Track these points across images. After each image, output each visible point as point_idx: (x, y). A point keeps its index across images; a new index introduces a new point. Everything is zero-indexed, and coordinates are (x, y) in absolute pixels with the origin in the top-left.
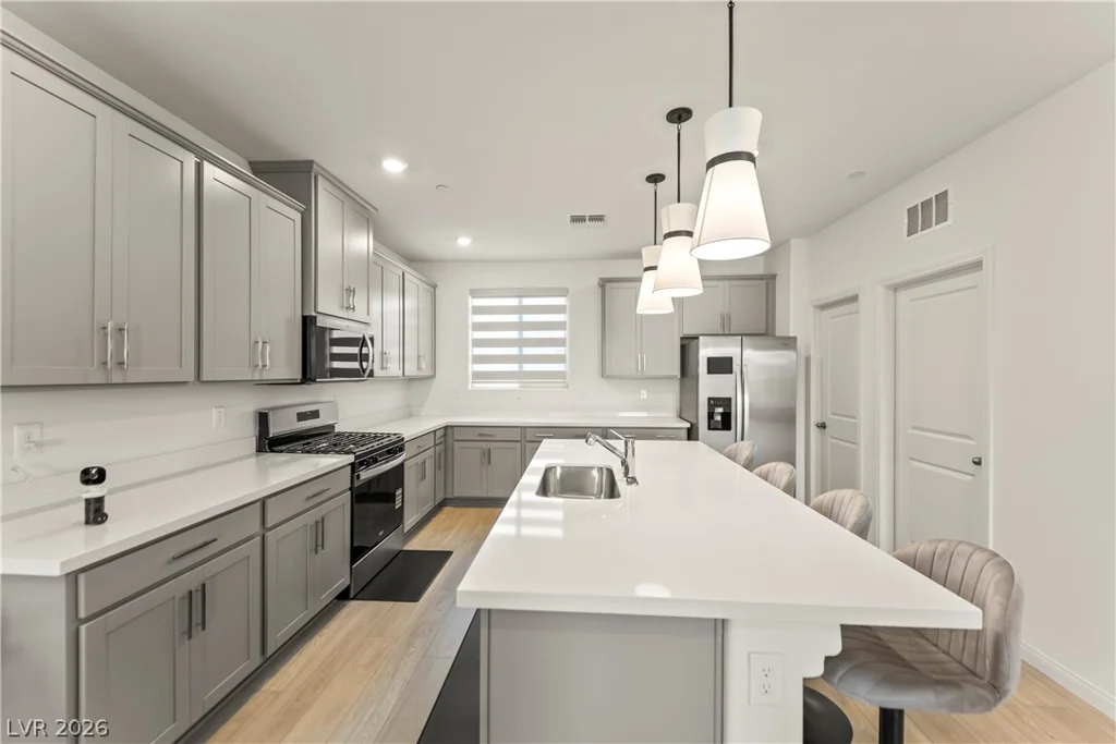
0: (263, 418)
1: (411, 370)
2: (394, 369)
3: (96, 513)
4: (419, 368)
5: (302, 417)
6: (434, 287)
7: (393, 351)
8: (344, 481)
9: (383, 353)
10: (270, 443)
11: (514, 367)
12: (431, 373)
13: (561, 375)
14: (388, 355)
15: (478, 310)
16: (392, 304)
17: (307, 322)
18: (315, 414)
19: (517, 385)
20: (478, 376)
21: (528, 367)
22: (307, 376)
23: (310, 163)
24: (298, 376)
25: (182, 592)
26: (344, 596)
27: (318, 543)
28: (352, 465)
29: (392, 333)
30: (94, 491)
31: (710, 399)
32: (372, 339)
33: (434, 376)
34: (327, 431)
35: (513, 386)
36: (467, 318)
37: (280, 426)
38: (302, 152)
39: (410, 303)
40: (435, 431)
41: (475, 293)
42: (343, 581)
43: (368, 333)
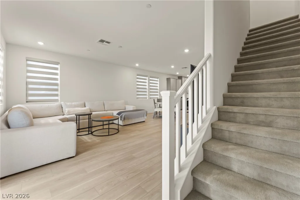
23: (182, 76)
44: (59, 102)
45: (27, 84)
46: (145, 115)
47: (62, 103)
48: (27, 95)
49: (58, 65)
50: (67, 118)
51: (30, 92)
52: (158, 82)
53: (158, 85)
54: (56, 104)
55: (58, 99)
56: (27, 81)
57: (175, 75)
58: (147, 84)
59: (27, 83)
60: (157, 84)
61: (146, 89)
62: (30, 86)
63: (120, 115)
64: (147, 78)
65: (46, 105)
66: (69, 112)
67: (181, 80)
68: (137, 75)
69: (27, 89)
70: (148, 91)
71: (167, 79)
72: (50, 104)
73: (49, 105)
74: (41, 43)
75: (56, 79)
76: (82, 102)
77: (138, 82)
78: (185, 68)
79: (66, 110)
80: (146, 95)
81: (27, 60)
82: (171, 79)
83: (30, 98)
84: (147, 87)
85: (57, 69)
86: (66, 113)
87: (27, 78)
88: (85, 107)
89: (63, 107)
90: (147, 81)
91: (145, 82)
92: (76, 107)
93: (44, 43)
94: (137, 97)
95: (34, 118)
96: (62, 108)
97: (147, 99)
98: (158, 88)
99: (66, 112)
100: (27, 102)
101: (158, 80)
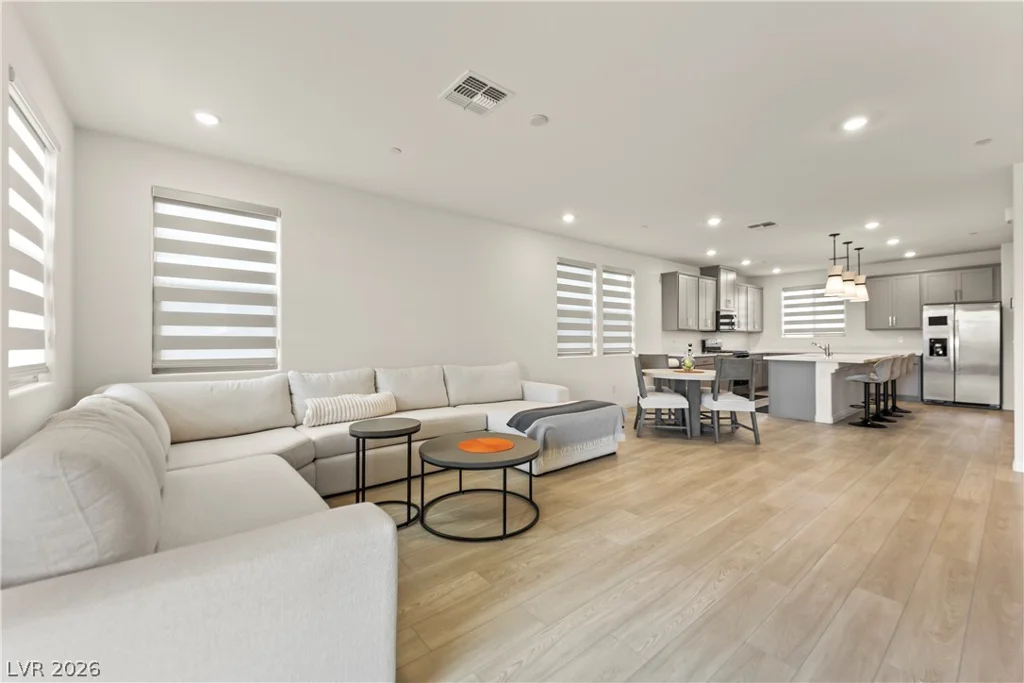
0: (703, 342)
1: (750, 329)
2: (743, 328)
4: (754, 328)
5: (713, 343)
6: (762, 289)
7: (743, 320)
9: (738, 322)
10: (704, 348)
11: (810, 326)
12: (759, 330)
13: (842, 329)
14: (741, 322)
15: (786, 298)
16: (742, 298)
17: (718, 313)
18: (717, 343)
19: (812, 336)
20: (788, 331)
21: (819, 326)
22: (717, 330)
23: (718, 265)
24: (715, 329)
29: (742, 312)
30: (690, 348)
31: (931, 339)
32: (735, 315)
33: (762, 331)
34: (719, 348)
35: (810, 336)
36: (781, 303)
37: (709, 344)
38: (716, 263)
39: (750, 298)
41: (785, 290)
43: (734, 312)
44: (279, 368)
45: (157, 298)
46: (619, 426)
47: (290, 374)
48: (157, 344)
49: (274, 219)
50: (314, 443)
51: (168, 331)
52: (632, 291)
53: (632, 302)
54: (266, 379)
55: (274, 360)
56: (157, 285)
58: (593, 298)
59: (157, 295)
60: (626, 295)
61: (588, 315)
62: (168, 306)
63: (527, 431)
64: (594, 274)
65: (228, 383)
66: (317, 413)
67: (715, 282)
68: (558, 263)
69: (157, 319)
70: (598, 324)
71: (663, 276)
72: (242, 381)
73: (239, 385)
74: (207, 119)
75: (267, 278)
76: (366, 371)
77: (561, 287)
78: (765, 225)
79: (307, 405)
80: (588, 339)
81: (156, 199)
82: (680, 276)
83: (169, 355)
84: (594, 309)
85: (268, 236)
86: (309, 420)
87: (155, 274)
88: (376, 390)
89: (293, 391)
90: (593, 286)
91: (587, 291)
92: (344, 394)
93: (220, 120)
94: (560, 350)
95: (176, 439)
96: (291, 394)
97: (595, 354)
98: (632, 312)
99: (309, 412)
100: (155, 371)
101: (632, 280)
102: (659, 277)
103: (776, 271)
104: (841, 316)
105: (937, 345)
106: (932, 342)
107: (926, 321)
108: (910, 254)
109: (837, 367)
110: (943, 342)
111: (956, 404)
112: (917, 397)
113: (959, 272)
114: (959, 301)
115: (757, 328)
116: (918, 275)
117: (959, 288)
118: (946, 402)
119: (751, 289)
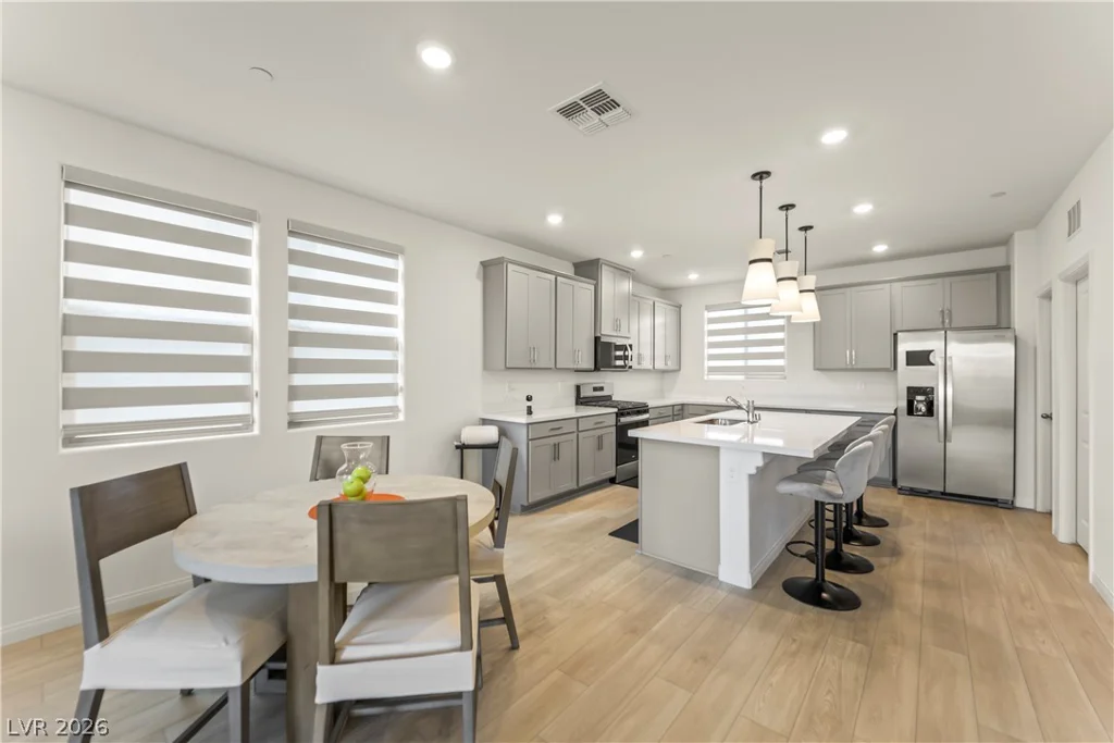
0: (578, 388)
1: (660, 365)
2: (647, 364)
3: (530, 411)
4: (666, 364)
5: (595, 389)
6: (680, 307)
7: (647, 353)
8: (612, 420)
9: (639, 355)
10: (581, 401)
11: (740, 363)
12: (676, 368)
13: (781, 369)
14: (643, 355)
15: (711, 321)
16: (646, 322)
17: (597, 339)
18: (602, 389)
19: (743, 377)
20: (712, 370)
21: (752, 363)
22: (597, 368)
23: (598, 259)
24: (593, 367)
25: (552, 443)
26: (612, 481)
27: (600, 447)
28: (617, 413)
29: (646, 337)
30: (529, 404)
31: (909, 388)
32: (631, 346)
33: (679, 370)
34: (609, 398)
35: (741, 378)
36: (703, 327)
37: (587, 392)
38: (594, 256)
39: (659, 320)
40: (673, 406)
41: (709, 308)
42: (612, 473)
43: (629, 342)
53: (397, 310)
57: (542, 246)
67: (591, 288)
70: (268, 357)
71: (485, 265)
82: (511, 267)
97: (256, 431)
98: (398, 333)
101: (400, 266)
102: (476, 268)
103: (693, 277)
104: (779, 349)
105: (919, 398)
106: (913, 392)
107: (902, 358)
108: (880, 249)
109: (760, 462)
110: (928, 392)
111: (945, 496)
112: (887, 480)
113: (947, 280)
114: (947, 325)
115: (671, 365)
116: (888, 285)
117: (947, 305)
118: (930, 491)
119: (661, 306)
